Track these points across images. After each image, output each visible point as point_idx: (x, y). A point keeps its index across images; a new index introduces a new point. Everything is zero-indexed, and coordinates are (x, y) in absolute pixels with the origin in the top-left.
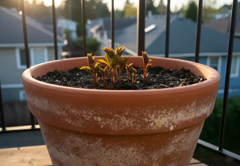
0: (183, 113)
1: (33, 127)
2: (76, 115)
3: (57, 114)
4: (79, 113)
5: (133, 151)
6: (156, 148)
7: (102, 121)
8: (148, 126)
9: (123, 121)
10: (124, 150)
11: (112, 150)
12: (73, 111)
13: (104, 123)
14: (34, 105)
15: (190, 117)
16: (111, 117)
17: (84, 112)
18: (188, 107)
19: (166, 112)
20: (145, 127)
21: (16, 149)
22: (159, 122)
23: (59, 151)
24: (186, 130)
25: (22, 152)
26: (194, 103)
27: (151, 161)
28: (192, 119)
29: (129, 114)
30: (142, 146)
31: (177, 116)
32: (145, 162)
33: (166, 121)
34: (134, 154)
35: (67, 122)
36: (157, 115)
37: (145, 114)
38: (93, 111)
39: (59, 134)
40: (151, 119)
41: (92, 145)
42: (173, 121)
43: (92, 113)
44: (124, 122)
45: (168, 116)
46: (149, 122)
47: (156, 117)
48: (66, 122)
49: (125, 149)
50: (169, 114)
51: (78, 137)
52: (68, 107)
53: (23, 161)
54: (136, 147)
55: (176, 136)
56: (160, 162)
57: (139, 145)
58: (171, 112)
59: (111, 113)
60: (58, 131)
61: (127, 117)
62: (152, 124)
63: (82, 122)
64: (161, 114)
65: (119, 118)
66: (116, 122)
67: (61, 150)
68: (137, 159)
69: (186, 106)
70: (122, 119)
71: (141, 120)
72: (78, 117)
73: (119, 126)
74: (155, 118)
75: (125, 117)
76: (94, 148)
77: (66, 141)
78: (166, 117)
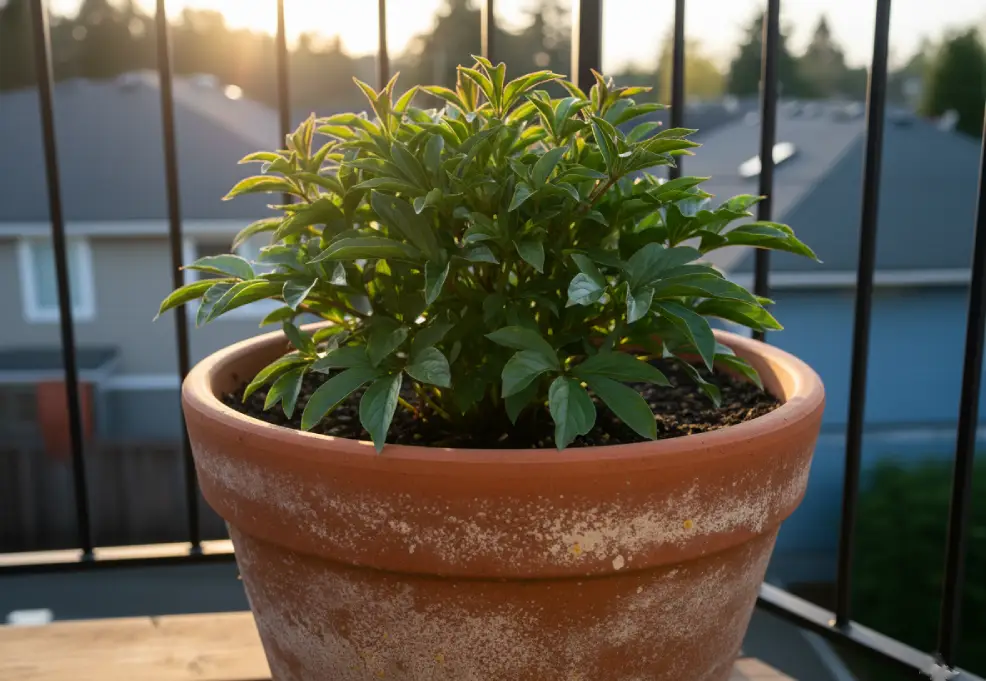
0: (653, 519)
1: (196, 546)
2: (340, 514)
3: (285, 511)
4: (348, 508)
5: (504, 628)
6: (575, 624)
7: (412, 534)
8: (542, 555)
9: (472, 535)
10: (477, 622)
11: (443, 621)
12: (333, 504)
13: (417, 538)
14: (220, 483)
15: (681, 532)
16: (436, 522)
17: (363, 505)
18: (670, 502)
19: (598, 514)
20: (533, 556)
21: (144, 622)
22: (576, 543)
23: (292, 623)
24: (674, 572)
25: (166, 632)
26: (691, 491)
27: (561, 662)
28: (686, 540)
29: (488, 517)
30: (532, 612)
31: (632, 527)
32: (543, 664)
33: (599, 540)
34: (506, 638)
35: (315, 535)
36: (569, 522)
37: (533, 518)
38: (388, 505)
39: (291, 572)
40: (551, 534)
41: (385, 605)
42: (623, 542)
43: (386, 509)
44: (476, 540)
45: (605, 526)
46: (545, 541)
47: (567, 529)
48: (313, 533)
49: (479, 619)
50: (608, 521)
51: (344, 578)
52: (318, 490)
53: (169, 662)
54: (514, 616)
55: (640, 590)
56: (592, 668)
57: (521, 610)
58: (613, 514)
59: (438, 512)
60: (289, 560)
61: (484, 525)
62: (555, 549)
63: (356, 535)
64: (581, 519)
65: (459, 526)
66: (453, 536)
67: (296, 621)
68: (516, 653)
69: (665, 499)
70: (468, 531)
71: (521, 535)
72: (345, 520)
73: (459, 550)
74: (563, 530)
75: (478, 525)
76: (391, 614)
77: (311, 590)
78: (599, 528)
